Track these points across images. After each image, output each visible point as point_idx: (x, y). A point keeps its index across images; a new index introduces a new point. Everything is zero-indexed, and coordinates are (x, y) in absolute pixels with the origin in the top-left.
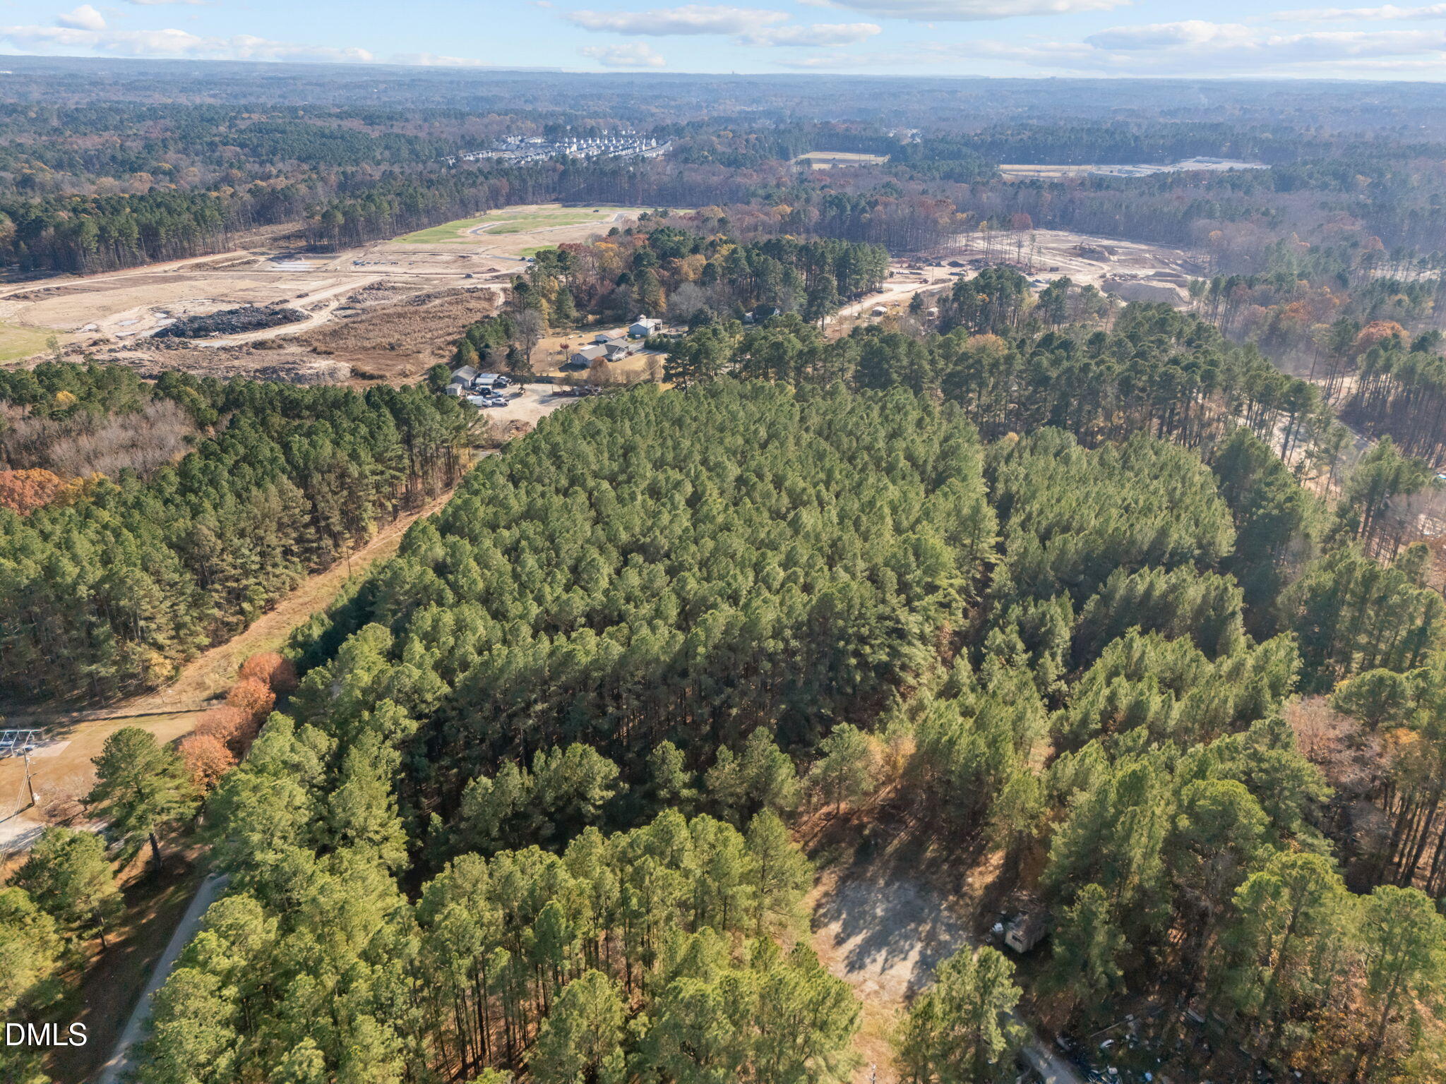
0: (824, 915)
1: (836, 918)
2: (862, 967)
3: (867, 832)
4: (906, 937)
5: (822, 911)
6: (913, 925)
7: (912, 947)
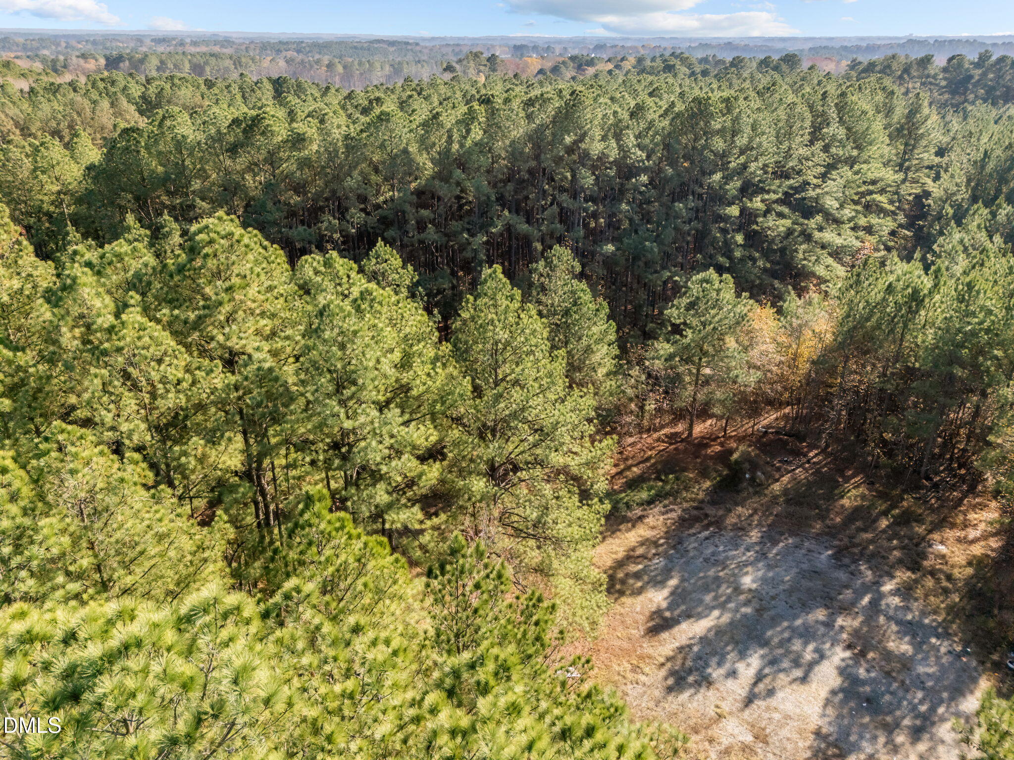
0: (637, 576)
1: (658, 582)
2: (706, 681)
3: (735, 456)
4: (807, 635)
5: (634, 568)
6: (820, 614)
7: (821, 656)
